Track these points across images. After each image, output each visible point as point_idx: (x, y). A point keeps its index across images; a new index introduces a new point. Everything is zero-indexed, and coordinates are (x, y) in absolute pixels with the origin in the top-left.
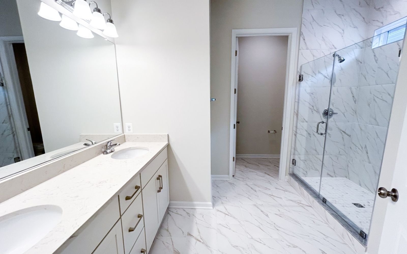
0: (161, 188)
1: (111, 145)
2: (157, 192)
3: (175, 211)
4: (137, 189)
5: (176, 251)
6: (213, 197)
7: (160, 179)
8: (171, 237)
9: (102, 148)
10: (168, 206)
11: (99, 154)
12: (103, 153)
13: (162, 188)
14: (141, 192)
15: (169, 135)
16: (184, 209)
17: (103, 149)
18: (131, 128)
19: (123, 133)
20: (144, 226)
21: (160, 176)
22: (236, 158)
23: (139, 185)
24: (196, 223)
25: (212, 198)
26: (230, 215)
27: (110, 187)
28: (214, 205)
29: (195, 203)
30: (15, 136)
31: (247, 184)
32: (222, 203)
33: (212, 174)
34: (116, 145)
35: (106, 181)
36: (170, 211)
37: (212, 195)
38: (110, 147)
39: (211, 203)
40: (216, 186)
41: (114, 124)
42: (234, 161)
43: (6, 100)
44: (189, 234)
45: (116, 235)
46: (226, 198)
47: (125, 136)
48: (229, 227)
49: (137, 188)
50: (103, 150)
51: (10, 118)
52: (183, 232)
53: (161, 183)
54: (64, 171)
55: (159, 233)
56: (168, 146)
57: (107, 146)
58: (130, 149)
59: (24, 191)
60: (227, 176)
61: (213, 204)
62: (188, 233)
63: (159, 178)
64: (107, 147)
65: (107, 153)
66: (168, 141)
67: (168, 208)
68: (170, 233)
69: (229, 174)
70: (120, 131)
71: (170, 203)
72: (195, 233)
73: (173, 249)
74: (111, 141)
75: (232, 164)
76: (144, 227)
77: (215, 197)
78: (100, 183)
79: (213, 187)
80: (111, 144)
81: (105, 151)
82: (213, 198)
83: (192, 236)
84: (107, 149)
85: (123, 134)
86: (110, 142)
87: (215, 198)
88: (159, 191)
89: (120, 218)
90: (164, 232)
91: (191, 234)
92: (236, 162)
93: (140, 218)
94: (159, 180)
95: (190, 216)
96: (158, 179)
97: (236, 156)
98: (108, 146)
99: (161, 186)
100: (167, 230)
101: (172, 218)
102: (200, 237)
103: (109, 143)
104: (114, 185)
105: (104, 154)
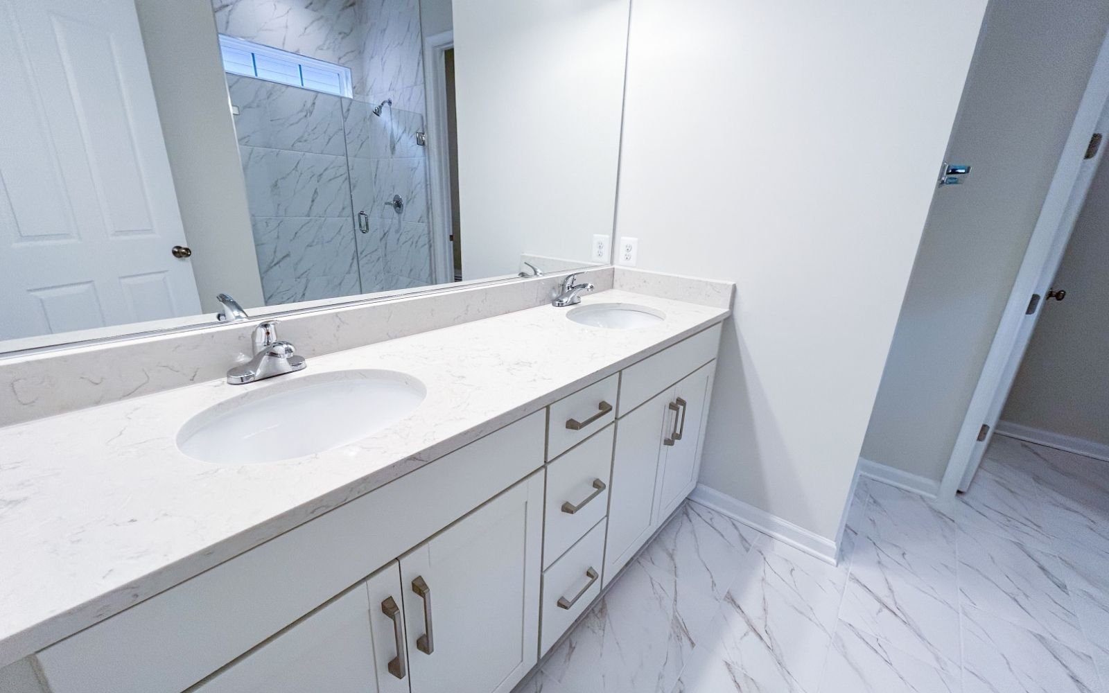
0: (675, 435)
1: (573, 286)
2: (663, 442)
3: (707, 517)
4: (601, 411)
5: (681, 621)
6: (849, 531)
7: (677, 410)
8: (677, 579)
9: (554, 288)
10: (690, 495)
11: (542, 302)
12: (553, 302)
13: (679, 437)
14: (614, 424)
15: (738, 287)
16: (735, 522)
17: (555, 291)
18: (633, 253)
19: (612, 263)
20: (607, 516)
21: (681, 402)
22: (995, 433)
23: (611, 401)
24: (763, 580)
25: (842, 531)
26: (902, 617)
27: (535, 380)
28: (842, 555)
29: (777, 520)
30: (432, 248)
31: (1020, 546)
32: (879, 562)
33: (864, 453)
34: (584, 286)
35: (531, 364)
36: (692, 509)
37: (845, 523)
38: (570, 289)
39: (836, 545)
40: (871, 501)
41: (596, 235)
42: (980, 438)
43: (426, 174)
44: (731, 599)
45: (526, 503)
46: (904, 554)
47: (614, 272)
48: (885, 651)
49: (604, 408)
50: (555, 295)
51: (428, 212)
52: (714, 584)
53: (680, 422)
54: (465, 321)
55: (646, 550)
56: (727, 323)
57: (563, 285)
58: (617, 307)
59: (390, 338)
60: (931, 482)
61: (841, 550)
62: (728, 592)
63: (677, 405)
64: (563, 289)
65: (561, 305)
66: (732, 305)
67: (686, 498)
68: (675, 567)
69: (940, 478)
70: (606, 258)
71: (696, 487)
72: (751, 604)
73: (674, 612)
74: (576, 276)
75: (967, 447)
76: (606, 519)
77: (856, 534)
78: (518, 364)
79: (857, 499)
80: (574, 282)
81: (557, 299)
82: (845, 530)
83: (739, 607)
84: (563, 294)
85: (610, 267)
86: (572, 277)
87: (854, 535)
88: (669, 442)
89: (544, 467)
90: (660, 555)
91: (739, 602)
92: (989, 446)
93: (596, 490)
94: (675, 412)
95: (747, 550)
96: (673, 406)
97: (998, 427)
98: (567, 286)
99: (678, 432)
100: (671, 556)
101: (693, 532)
102: (766, 626)
103: (571, 279)
104: (544, 379)
105: (554, 305)
